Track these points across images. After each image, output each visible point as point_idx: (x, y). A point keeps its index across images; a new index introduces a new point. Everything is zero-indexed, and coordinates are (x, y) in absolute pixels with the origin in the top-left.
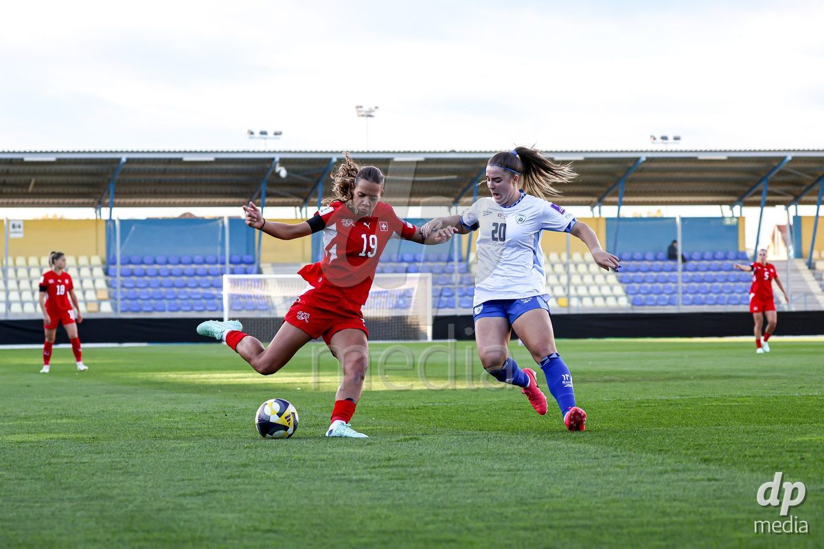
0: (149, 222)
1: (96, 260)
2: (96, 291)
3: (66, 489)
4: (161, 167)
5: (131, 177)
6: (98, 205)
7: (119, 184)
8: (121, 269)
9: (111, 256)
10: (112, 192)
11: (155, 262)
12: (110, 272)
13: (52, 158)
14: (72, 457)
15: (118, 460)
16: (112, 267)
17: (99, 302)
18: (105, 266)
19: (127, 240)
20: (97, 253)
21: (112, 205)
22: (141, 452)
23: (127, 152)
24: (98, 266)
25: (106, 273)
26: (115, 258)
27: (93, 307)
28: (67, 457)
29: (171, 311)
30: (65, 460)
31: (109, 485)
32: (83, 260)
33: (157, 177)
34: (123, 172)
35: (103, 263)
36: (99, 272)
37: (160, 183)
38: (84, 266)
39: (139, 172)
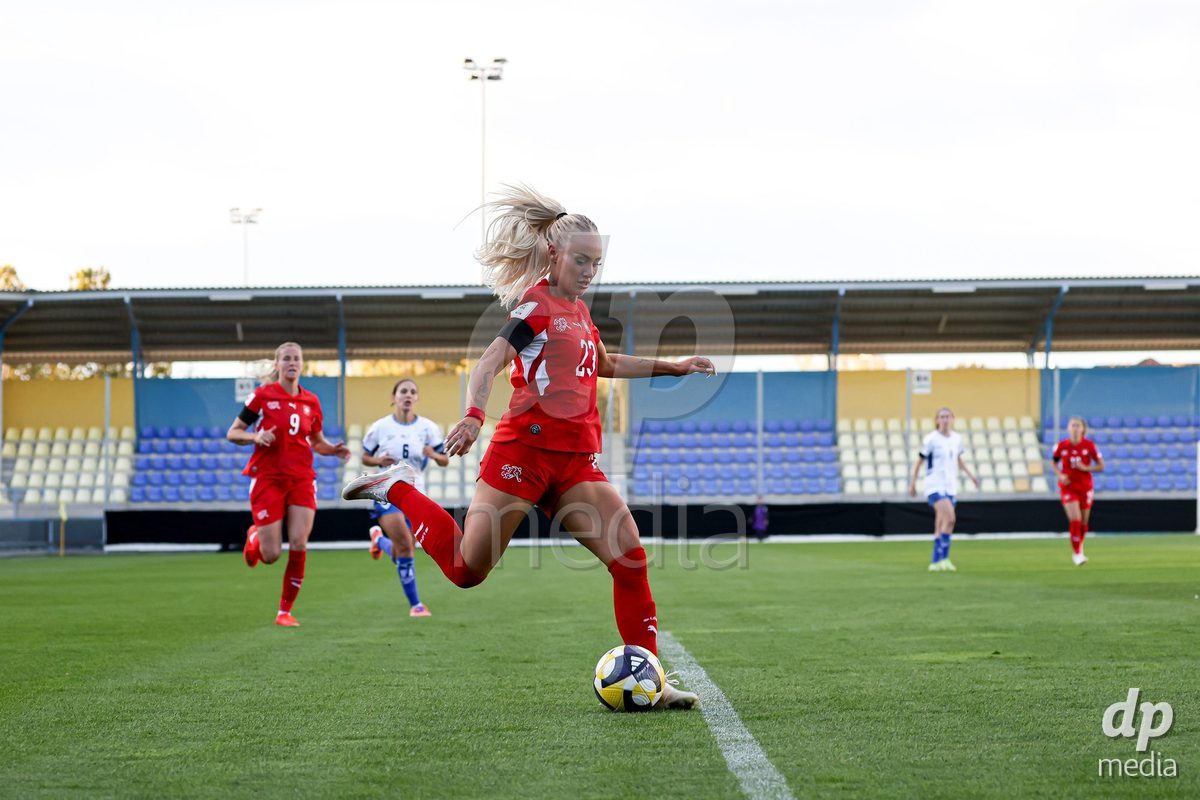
0: (1099, 371)
1: (1027, 422)
2: (1026, 463)
3: (994, 725)
4: (1115, 298)
5: (1076, 312)
6: (1031, 350)
7: (1058, 320)
8: (1061, 435)
9: (1047, 417)
10: (1049, 330)
11: (1106, 425)
12: (1047, 438)
13: (970, 288)
14: (1002, 683)
15: (1063, 687)
16: (1048, 432)
17: (1031, 478)
18: (1039, 431)
19: (1068, 396)
20: (1028, 412)
21: (1048, 350)
22: (1093, 677)
23: (1070, 279)
24: (1029, 430)
25: (1041, 439)
26: (1051, 420)
27: (1022, 485)
28: (996, 682)
29: (1127, 489)
30: (993, 687)
31: (1053, 720)
32: (1010, 423)
33: (1111, 312)
34: (1065, 305)
35: (1037, 425)
36: (1030, 438)
37: (1113, 319)
38: (1011, 430)
39: (1086, 305)
